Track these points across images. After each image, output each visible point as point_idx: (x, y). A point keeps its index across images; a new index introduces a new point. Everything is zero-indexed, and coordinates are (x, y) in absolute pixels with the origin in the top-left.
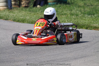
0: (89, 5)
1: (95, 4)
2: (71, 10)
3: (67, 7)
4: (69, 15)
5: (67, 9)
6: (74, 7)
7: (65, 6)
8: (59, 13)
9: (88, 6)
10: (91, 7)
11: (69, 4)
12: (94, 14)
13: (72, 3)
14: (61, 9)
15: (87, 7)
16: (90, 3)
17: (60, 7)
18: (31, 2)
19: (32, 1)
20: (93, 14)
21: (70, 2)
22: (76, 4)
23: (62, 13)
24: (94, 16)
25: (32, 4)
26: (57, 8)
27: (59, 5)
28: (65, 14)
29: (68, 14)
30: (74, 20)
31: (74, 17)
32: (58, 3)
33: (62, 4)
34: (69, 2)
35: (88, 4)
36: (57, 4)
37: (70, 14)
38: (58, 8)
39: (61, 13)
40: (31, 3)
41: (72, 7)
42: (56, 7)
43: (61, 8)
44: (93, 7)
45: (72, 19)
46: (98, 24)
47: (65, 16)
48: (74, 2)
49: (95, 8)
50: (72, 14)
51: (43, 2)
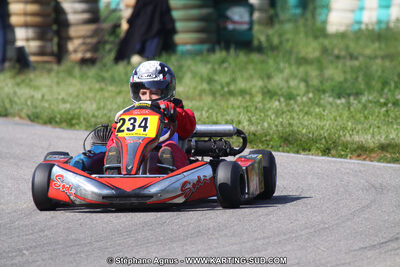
0: (343, 53)
1: (368, 52)
2: (269, 77)
3: (252, 62)
4: (259, 98)
5: (252, 72)
6: (282, 65)
7: (242, 57)
8: (219, 87)
9: (338, 57)
10: (349, 63)
11: (260, 49)
12: (358, 94)
13: (273, 48)
15: (332, 62)
16: (347, 47)
17: (225, 65)
18: (105, 42)
19: (112, 39)
20: (354, 91)
21: (265, 44)
22: (290, 52)
23: (232, 88)
24: (359, 102)
25: (110, 51)
26: (209, 66)
27: (219, 55)
28: (243, 92)
29: (254, 91)
30: (277, 116)
31: (277, 103)
32: (217, 48)
33: (232, 51)
34: (260, 42)
35: (336, 52)
36: (212, 50)
37: (264, 94)
38: (216, 67)
39: (226, 89)
40: (108, 47)
41: (271, 62)
42: (207, 62)
43: (226, 69)
44: (356, 63)
45: (270, 113)
46: (373, 135)
47: (240, 99)
48: (281, 43)
49: (366, 67)
50: (269, 91)
51: (156, 41)
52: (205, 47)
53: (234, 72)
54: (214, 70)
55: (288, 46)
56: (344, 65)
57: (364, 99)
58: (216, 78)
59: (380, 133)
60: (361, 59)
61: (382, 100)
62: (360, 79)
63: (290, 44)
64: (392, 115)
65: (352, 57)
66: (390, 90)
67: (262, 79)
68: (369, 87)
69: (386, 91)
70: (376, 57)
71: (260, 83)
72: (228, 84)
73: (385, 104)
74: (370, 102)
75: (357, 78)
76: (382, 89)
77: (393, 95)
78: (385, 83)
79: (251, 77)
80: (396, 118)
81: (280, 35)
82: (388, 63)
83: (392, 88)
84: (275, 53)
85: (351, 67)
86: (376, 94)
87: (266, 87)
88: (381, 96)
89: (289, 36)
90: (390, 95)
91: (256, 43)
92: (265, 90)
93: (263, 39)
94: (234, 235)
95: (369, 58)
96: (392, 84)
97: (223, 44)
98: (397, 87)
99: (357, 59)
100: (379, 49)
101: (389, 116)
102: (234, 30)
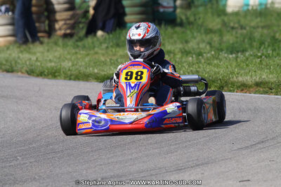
0: (236, 25)
1: (253, 24)
2: (187, 42)
3: (176, 32)
4: (179, 56)
5: (176, 39)
6: (195, 34)
7: (170, 30)
9: (233, 28)
10: (240, 31)
11: (181, 24)
12: (244, 51)
13: (190, 23)
15: (229, 31)
16: (239, 22)
18: (80, 22)
19: (83, 20)
20: (242, 49)
21: (185, 21)
22: (202, 26)
24: (245, 56)
25: (83, 28)
28: (169, 52)
29: (177, 51)
30: (189, 66)
31: (191, 58)
33: (163, 26)
34: (182, 20)
35: (232, 25)
37: (182, 53)
40: (81, 26)
41: (188, 32)
44: (244, 31)
45: (185, 65)
46: (251, 76)
48: (195, 20)
49: (251, 34)
50: (186, 51)
51: (112, 21)
55: (200, 22)
56: (236, 33)
57: (247, 54)
59: (256, 75)
60: (248, 28)
61: (259, 54)
62: (246, 40)
63: (201, 20)
64: (264, 63)
65: (242, 27)
66: (264, 48)
67: (182, 43)
68: (251, 46)
69: (262, 48)
70: (258, 27)
71: (180, 46)
73: (261, 57)
74: (251, 55)
75: (244, 41)
76: (260, 48)
77: (267, 51)
78: (262, 43)
79: (175, 42)
80: (267, 65)
81: (195, 15)
82: (265, 31)
83: (266, 46)
84: (191, 26)
85: (241, 34)
86: (255, 51)
87: (184, 48)
88: (259, 51)
89: (201, 16)
90: (264, 50)
91: (178, 20)
92: (183, 50)
93: (184, 18)
94: (156, 143)
95: (254, 28)
96: (267, 44)
97: (156, 21)
98: (269, 46)
99: (245, 29)
100: (261, 22)
101: (262, 64)
102: (164, 12)
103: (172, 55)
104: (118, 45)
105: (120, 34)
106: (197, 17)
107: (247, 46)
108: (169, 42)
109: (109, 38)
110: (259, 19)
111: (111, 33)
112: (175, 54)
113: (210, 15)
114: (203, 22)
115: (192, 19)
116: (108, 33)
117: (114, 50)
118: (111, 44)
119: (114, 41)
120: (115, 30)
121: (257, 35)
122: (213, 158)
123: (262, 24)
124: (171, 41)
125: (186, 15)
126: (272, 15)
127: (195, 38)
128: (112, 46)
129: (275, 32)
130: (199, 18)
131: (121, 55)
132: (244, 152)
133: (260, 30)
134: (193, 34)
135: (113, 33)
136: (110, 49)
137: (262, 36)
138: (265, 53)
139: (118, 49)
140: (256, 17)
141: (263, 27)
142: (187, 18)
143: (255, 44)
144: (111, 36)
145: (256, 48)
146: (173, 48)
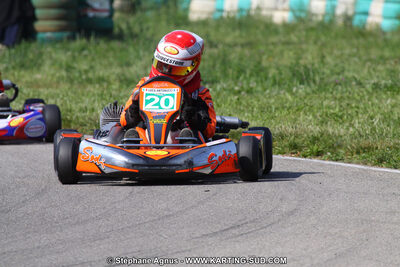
1: (229, 39)
2: (128, 65)
3: (113, 49)
4: (115, 86)
5: (111, 59)
6: (141, 53)
7: (103, 45)
8: (77, 75)
10: (208, 51)
11: (120, 37)
12: (213, 82)
13: (134, 36)
14: (89, 58)
16: (207, 35)
17: (85, 52)
20: (210, 79)
21: (126, 31)
23: (90, 75)
24: (215, 90)
26: (69, 53)
27: (80, 42)
28: (101, 80)
29: (113, 77)
32: (78, 36)
33: (92, 38)
34: (121, 30)
36: (72, 38)
37: (121, 81)
38: (76, 54)
39: (84, 77)
41: (131, 49)
42: (68, 50)
43: (86, 56)
44: (215, 51)
47: (97, 86)
48: (142, 30)
49: (225, 55)
50: (126, 79)
51: (16, 28)
52: (65, 34)
53: (93, 60)
54: (74, 58)
55: (149, 34)
57: (218, 87)
58: (75, 65)
60: (221, 47)
61: (237, 88)
62: (218, 66)
63: (151, 31)
64: (244, 103)
65: (212, 45)
66: (245, 78)
67: (121, 66)
68: (225, 75)
69: (241, 78)
70: (235, 45)
71: (118, 70)
72: (86, 72)
73: (239, 92)
74: (225, 89)
75: (214, 66)
76: (238, 78)
77: (248, 83)
78: (241, 71)
79: (111, 65)
80: (248, 105)
81: (141, 24)
82: (247, 52)
83: (248, 75)
84: (135, 40)
85: (211, 56)
86: (231, 82)
87: (123, 75)
88: (236, 84)
89: (151, 24)
90: (245, 82)
91: (116, 30)
92: (123, 78)
93: (124, 26)
94: (78, 223)
95: (229, 46)
96: (248, 72)
97: (83, 32)
98: (251, 75)
99: (216, 46)
100: (241, 36)
101: (240, 104)
102: (94, 17)
103: (105, 85)
104: (22, 66)
105: (26, 48)
106: (145, 26)
107: (219, 74)
108: (101, 64)
109: (10, 55)
110: (237, 33)
111: (13, 47)
112: (109, 83)
113: (164, 23)
114: (153, 35)
115: (136, 29)
116: (8, 46)
117: (16, 73)
118: (13, 64)
119: (18, 60)
120: (19, 43)
121: (234, 57)
122: (164, 249)
123: (242, 41)
124: (105, 62)
125: (128, 23)
126: (257, 28)
127: (141, 59)
128: (14, 68)
129: (261, 54)
130: (148, 29)
131: (27, 82)
132: (210, 240)
133: (238, 49)
134: (138, 52)
135: (16, 46)
136: (12, 71)
137: (241, 59)
138: (245, 86)
139: (22, 73)
140: (234, 29)
141: (243, 46)
142: (129, 28)
143: (230, 71)
144: (13, 51)
145: (233, 79)
146: (106, 74)
